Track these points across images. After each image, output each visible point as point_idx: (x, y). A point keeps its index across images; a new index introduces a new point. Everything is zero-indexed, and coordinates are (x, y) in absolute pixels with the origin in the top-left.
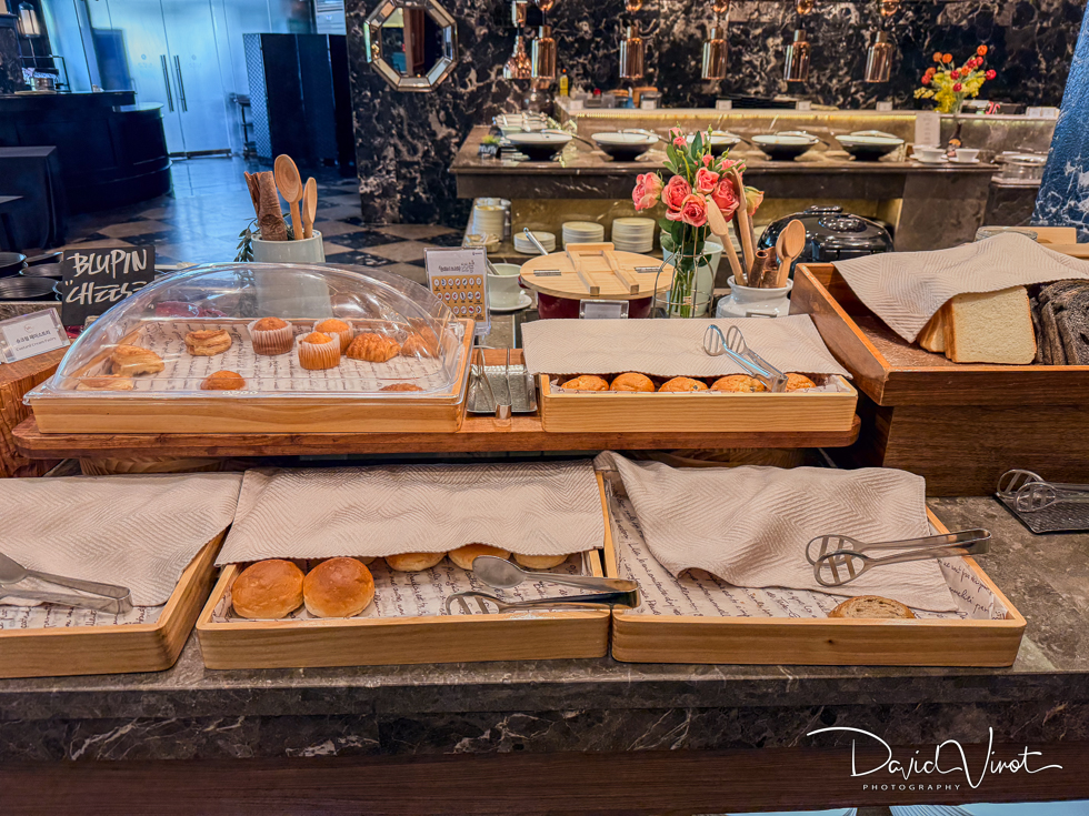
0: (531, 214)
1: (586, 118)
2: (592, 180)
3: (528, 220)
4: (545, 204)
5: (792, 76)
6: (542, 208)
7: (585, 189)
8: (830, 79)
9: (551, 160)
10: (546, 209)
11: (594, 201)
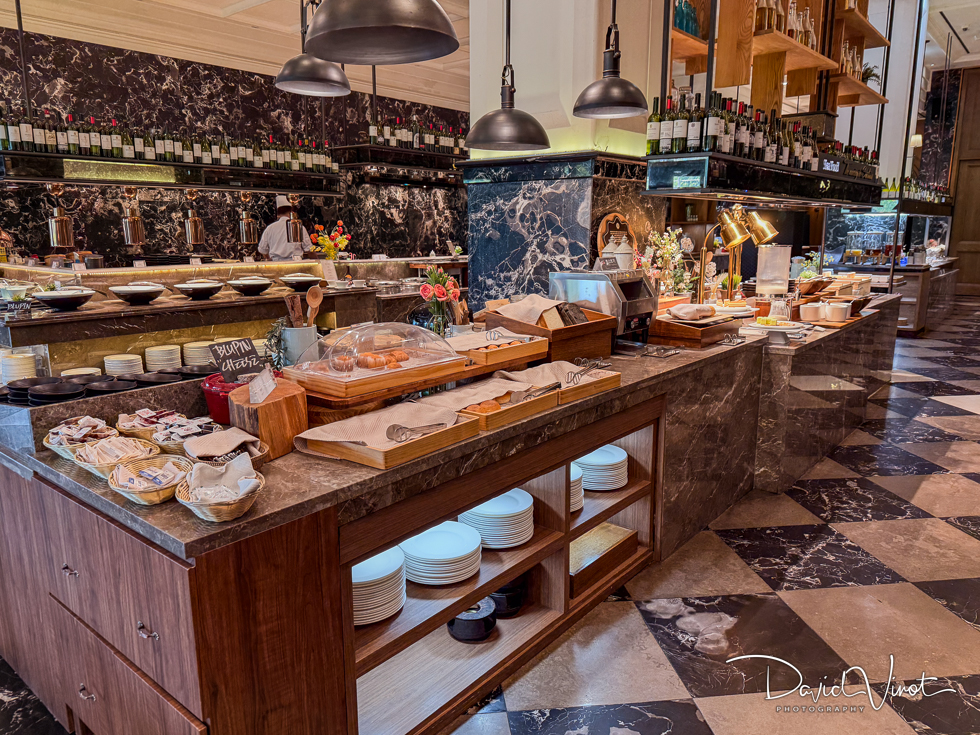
0: (68, 354)
1: (89, 277)
2: (132, 320)
3: (66, 359)
4: (81, 345)
5: (247, 240)
6: (77, 348)
7: (127, 327)
8: (222, 240)
9: (76, 310)
10: (81, 349)
11: (122, 337)
